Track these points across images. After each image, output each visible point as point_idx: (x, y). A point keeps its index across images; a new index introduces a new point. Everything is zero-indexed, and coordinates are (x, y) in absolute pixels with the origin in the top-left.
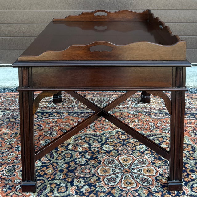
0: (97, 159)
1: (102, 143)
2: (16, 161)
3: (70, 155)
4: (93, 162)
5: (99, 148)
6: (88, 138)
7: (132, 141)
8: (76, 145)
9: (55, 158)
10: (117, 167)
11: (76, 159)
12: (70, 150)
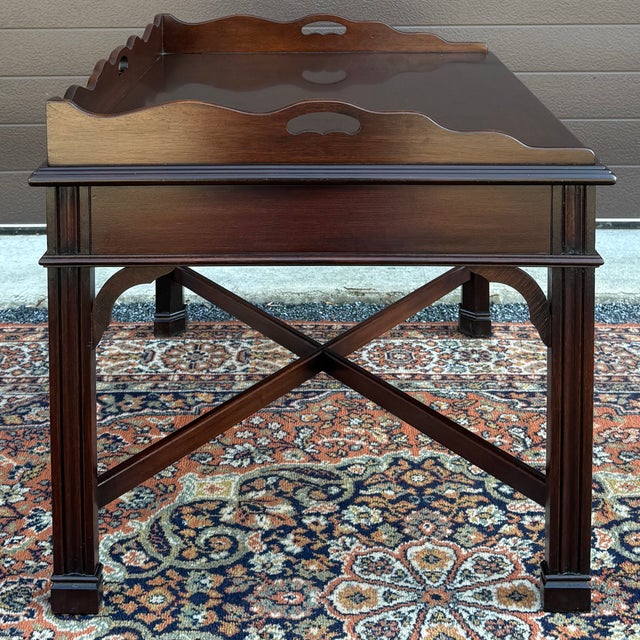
0: (328, 555)
1: (341, 499)
2: (31, 563)
3: (227, 544)
4: (313, 567)
5: (333, 519)
6: (290, 481)
7: (450, 492)
8: (249, 506)
9: (174, 552)
10: (402, 583)
11: (251, 555)
12: (226, 524)
